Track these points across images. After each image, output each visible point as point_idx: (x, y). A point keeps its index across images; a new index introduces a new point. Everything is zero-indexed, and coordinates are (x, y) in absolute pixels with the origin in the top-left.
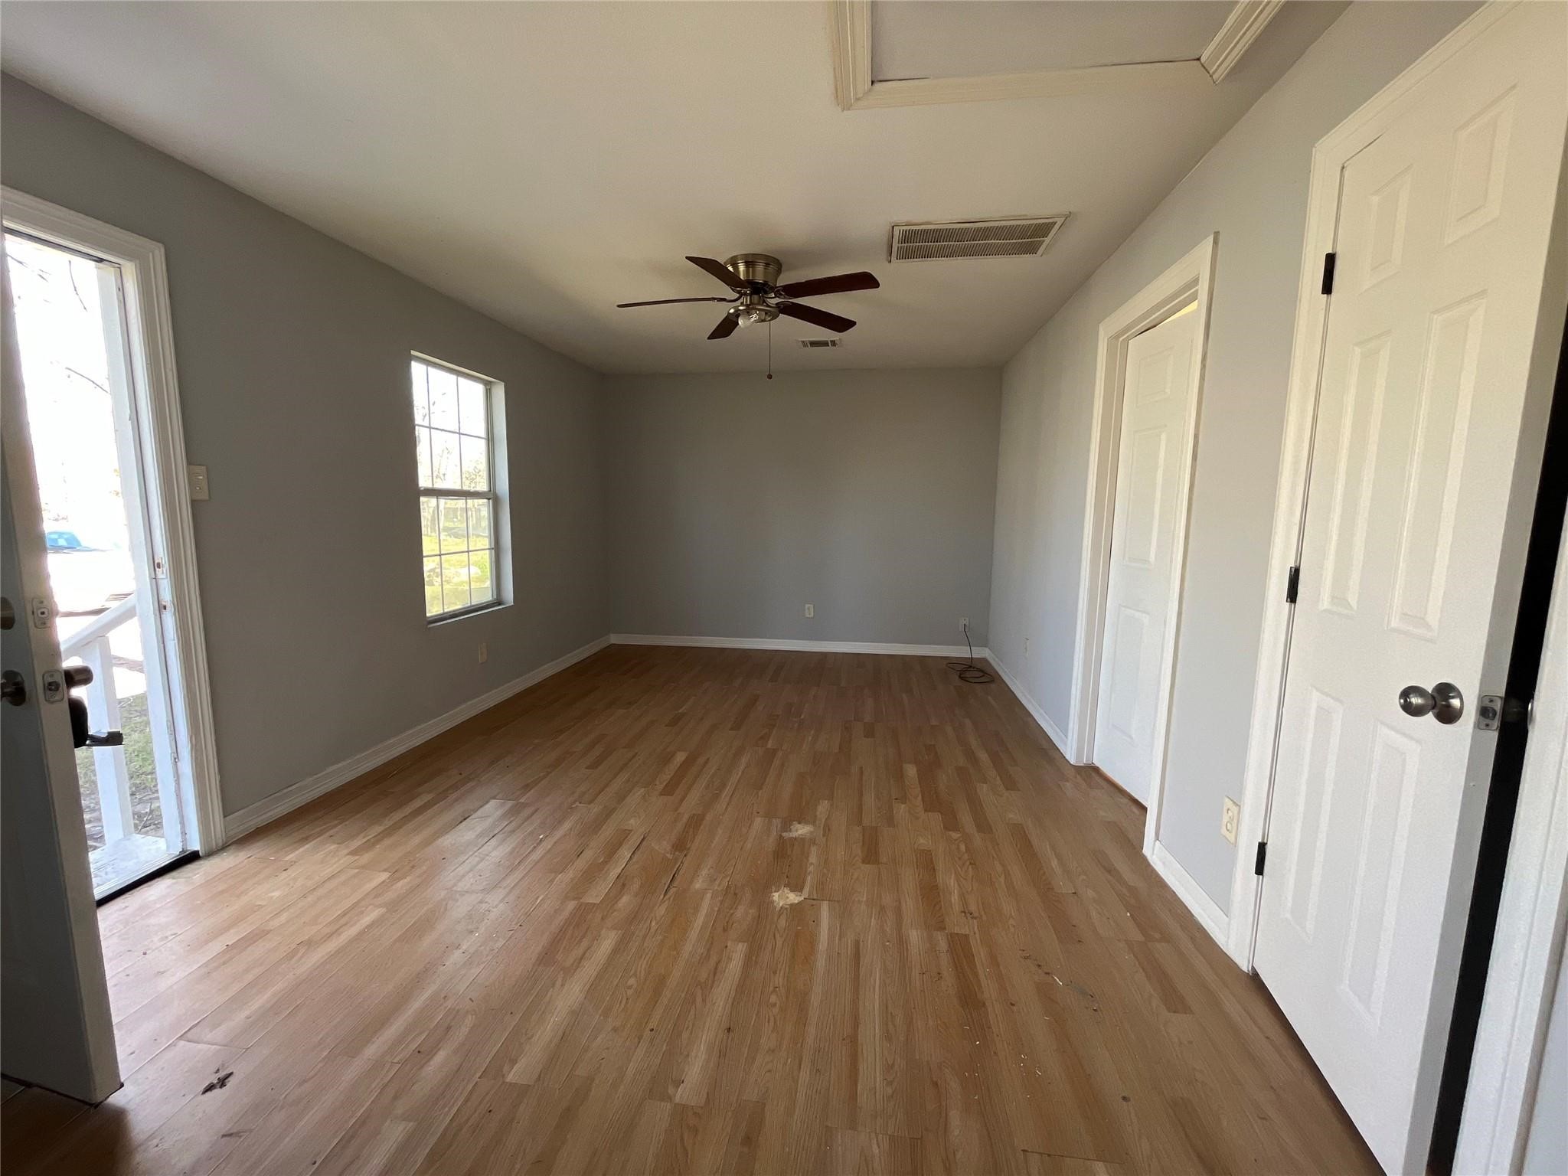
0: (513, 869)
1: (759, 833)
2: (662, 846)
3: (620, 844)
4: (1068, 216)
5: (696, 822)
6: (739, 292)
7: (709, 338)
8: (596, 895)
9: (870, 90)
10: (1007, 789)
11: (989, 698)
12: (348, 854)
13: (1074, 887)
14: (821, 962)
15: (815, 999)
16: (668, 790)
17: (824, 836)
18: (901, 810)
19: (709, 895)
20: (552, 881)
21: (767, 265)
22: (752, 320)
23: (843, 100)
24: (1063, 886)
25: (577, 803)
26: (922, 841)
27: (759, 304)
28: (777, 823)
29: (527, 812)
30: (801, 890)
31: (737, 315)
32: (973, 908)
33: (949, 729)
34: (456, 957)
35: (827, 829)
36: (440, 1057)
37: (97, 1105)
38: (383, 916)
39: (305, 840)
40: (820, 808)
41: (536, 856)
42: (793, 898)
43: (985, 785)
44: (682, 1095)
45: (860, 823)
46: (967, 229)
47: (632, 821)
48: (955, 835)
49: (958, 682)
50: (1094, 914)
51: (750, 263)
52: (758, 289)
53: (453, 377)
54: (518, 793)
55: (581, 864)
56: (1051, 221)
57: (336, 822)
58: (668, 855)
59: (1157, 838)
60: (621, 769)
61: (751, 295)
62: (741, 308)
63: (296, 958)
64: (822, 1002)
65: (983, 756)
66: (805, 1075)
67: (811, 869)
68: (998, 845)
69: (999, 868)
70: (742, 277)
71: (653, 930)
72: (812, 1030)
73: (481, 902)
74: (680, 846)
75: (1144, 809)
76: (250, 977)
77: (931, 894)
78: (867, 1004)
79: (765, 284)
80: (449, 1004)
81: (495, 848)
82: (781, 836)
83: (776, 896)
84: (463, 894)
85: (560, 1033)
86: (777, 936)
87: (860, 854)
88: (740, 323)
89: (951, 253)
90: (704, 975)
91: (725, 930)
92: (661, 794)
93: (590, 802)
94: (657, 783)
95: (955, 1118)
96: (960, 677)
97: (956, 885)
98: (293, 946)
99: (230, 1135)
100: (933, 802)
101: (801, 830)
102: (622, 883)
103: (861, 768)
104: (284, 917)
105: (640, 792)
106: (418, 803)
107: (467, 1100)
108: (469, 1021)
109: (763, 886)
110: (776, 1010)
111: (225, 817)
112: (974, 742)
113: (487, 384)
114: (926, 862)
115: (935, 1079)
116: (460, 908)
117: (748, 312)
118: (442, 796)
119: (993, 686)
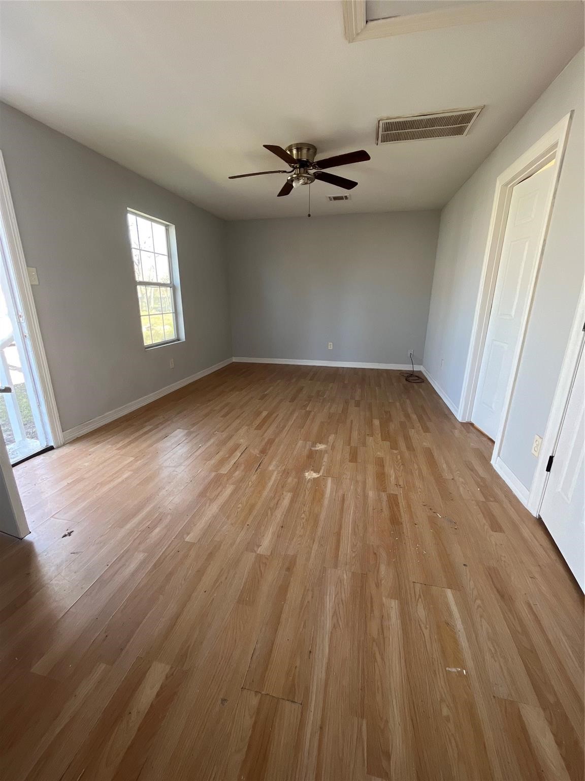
0: (188, 458)
1: (301, 447)
2: (256, 452)
3: (236, 450)
4: (483, 108)
5: (271, 442)
6: (293, 167)
7: (278, 196)
8: (224, 470)
9: (365, 27)
10: (424, 432)
11: (421, 390)
12: (116, 450)
13: (453, 477)
14: (326, 502)
15: (322, 517)
16: (259, 427)
17: (331, 449)
18: (370, 440)
19: (275, 473)
20: (205, 464)
21: (308, 149)
22: (300, 183)
23: (350, 36)
24: (447, 475)
25: (217, 432)
26: (379, 453)
27: (304, 173)
28: (309, 443)
29: (194, 435)
30: (319, 473)
31: (292, 180)
32: (401, 483)
33: (398, 404)
34: (164, 492)
35: (333, 448)
36: (157, 530)
37: (22, 539)
38: (132, 475)
39: (98, 443)
40: (330, 438)
41: (198, 453)
42: (315, 475)
43: (413, 430)
44: (260, 551)
45: (349, 444)
46: (422, 120)
47: (242, 440)
48: (395, 452)
49: (406, 382)
50: (461, 489)
51: (299, 149)
52: (303, 165)
53: (149, 222)
54: (190, 427)
55: (218, 457)
56: (472, 111)
57: (110, 436)
58: (258, 455)
59: (499, 455)
60: (237, 418)
61: (300, 168)
62: (294, 176)
63: (96, 490)
64: (325, 519)
65: (414, 417)
66: (315, 547)
67: (324, 463)
68: (417, 456)
69: (416, 467)
70: (295, 158)
71: (250, 485)
72: (320, 529)
73: (174, 471)
74: (263, 452)
75: (493, 442)
76: (77, 496)
77: (381, 477)
78: (346, 520)
79: (307, 161)
80: (160, 510)
81: (180, 449)
82: (311, 449)
83: (307, 474)
84: (166, 467)
85: (208, 524)
86: (306, 490)
87: (348, 458)
88: (294, 185)
89: (413, 137)
90: (272, 505)
91: (282, 487)
92: (255, 429)
93: (222, 432)
94: (254, 424)
95: (383, 568)
96: (406, 380)
97: (394, 473)
98: (95, 485)
99: (74, 553)
100: (386, 436)
101: (321, 447)
102: (236, 466)
103: (352, 420)
104: (90, 474)
105: (245, 428)
106: (145, 430)
107: (169, 547)
108: (169, 517)
109: (301, 470)
110: (304, 521)
111: (63, 432)
112: (410, 410)
113: (167, 226)
114: (380, 463)
115: (375, 552)
116: (165, 473)
117: (298, 179)
118: (157, 427)
119: (423, 384)
